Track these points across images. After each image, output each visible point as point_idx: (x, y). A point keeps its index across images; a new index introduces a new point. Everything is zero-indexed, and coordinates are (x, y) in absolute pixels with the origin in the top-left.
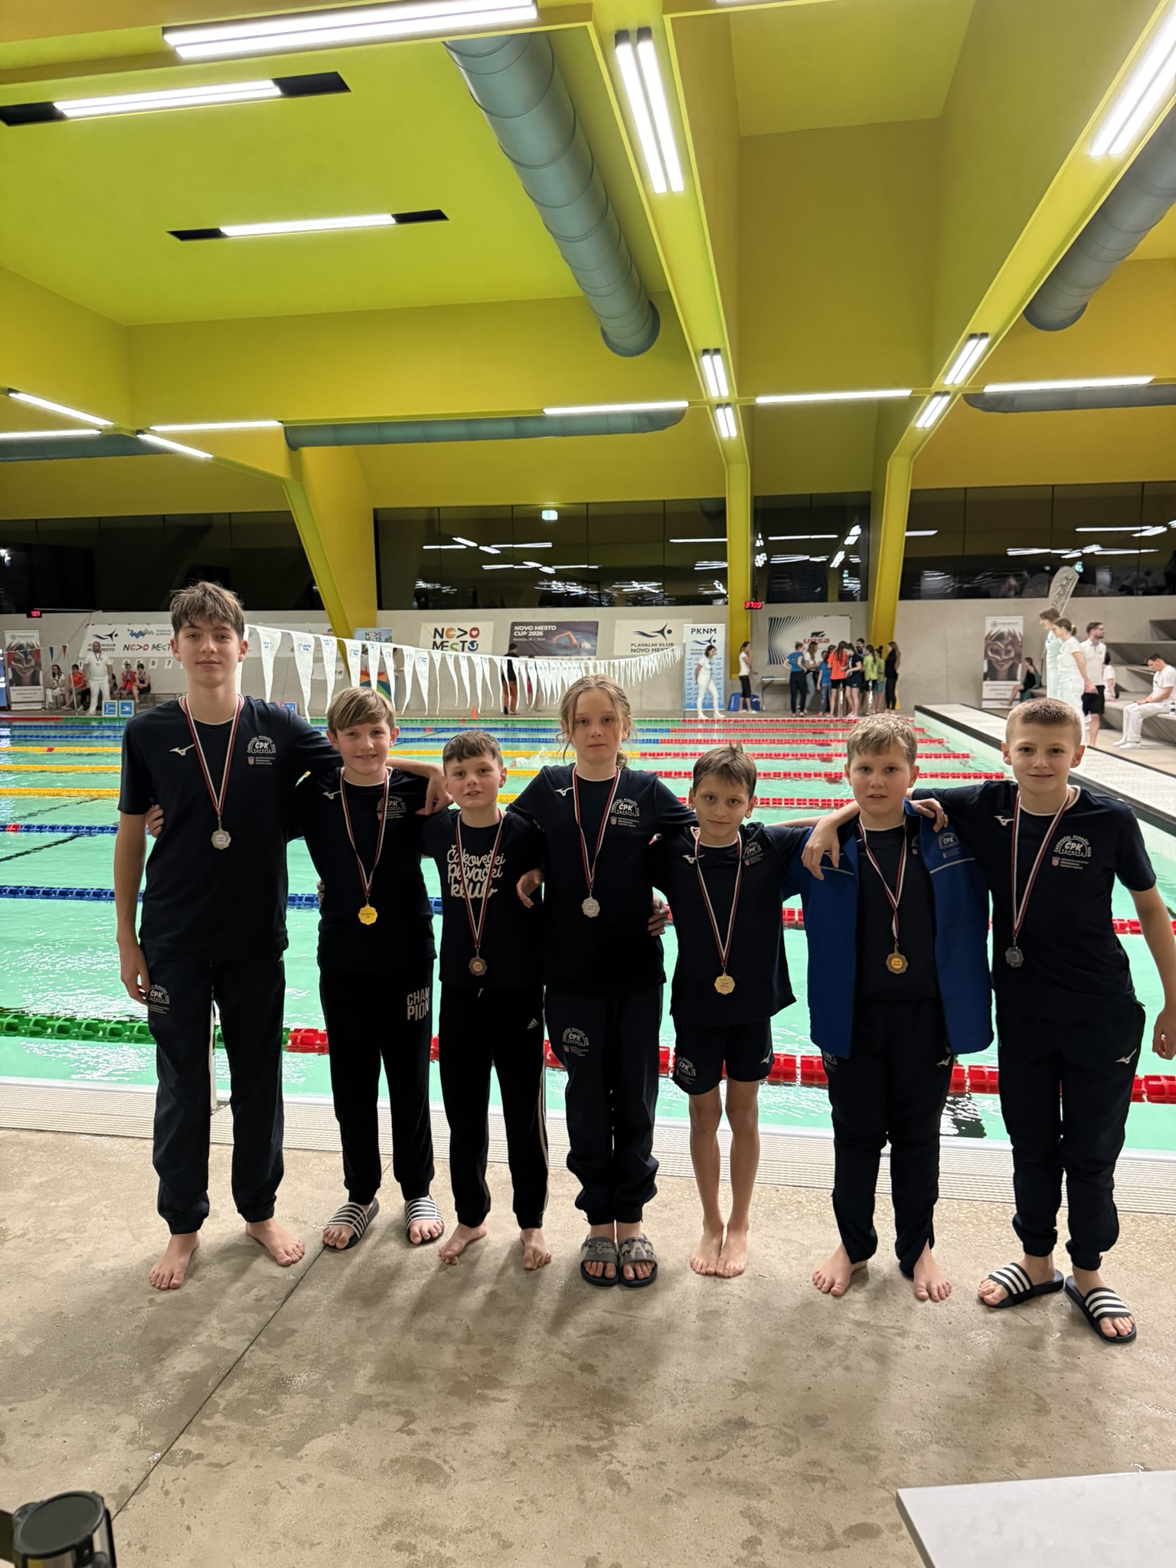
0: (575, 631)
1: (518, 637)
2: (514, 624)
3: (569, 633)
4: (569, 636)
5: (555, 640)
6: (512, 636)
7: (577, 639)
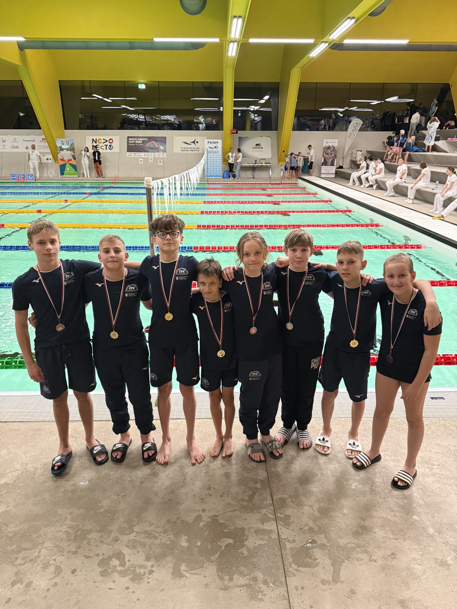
0: (156, 141)
1: (131, 143)
2: (128, 137)
3: (154, 142)
4: (153, 143)
5: (147, 145)
6: (128, 143)
7: (157, 145)
